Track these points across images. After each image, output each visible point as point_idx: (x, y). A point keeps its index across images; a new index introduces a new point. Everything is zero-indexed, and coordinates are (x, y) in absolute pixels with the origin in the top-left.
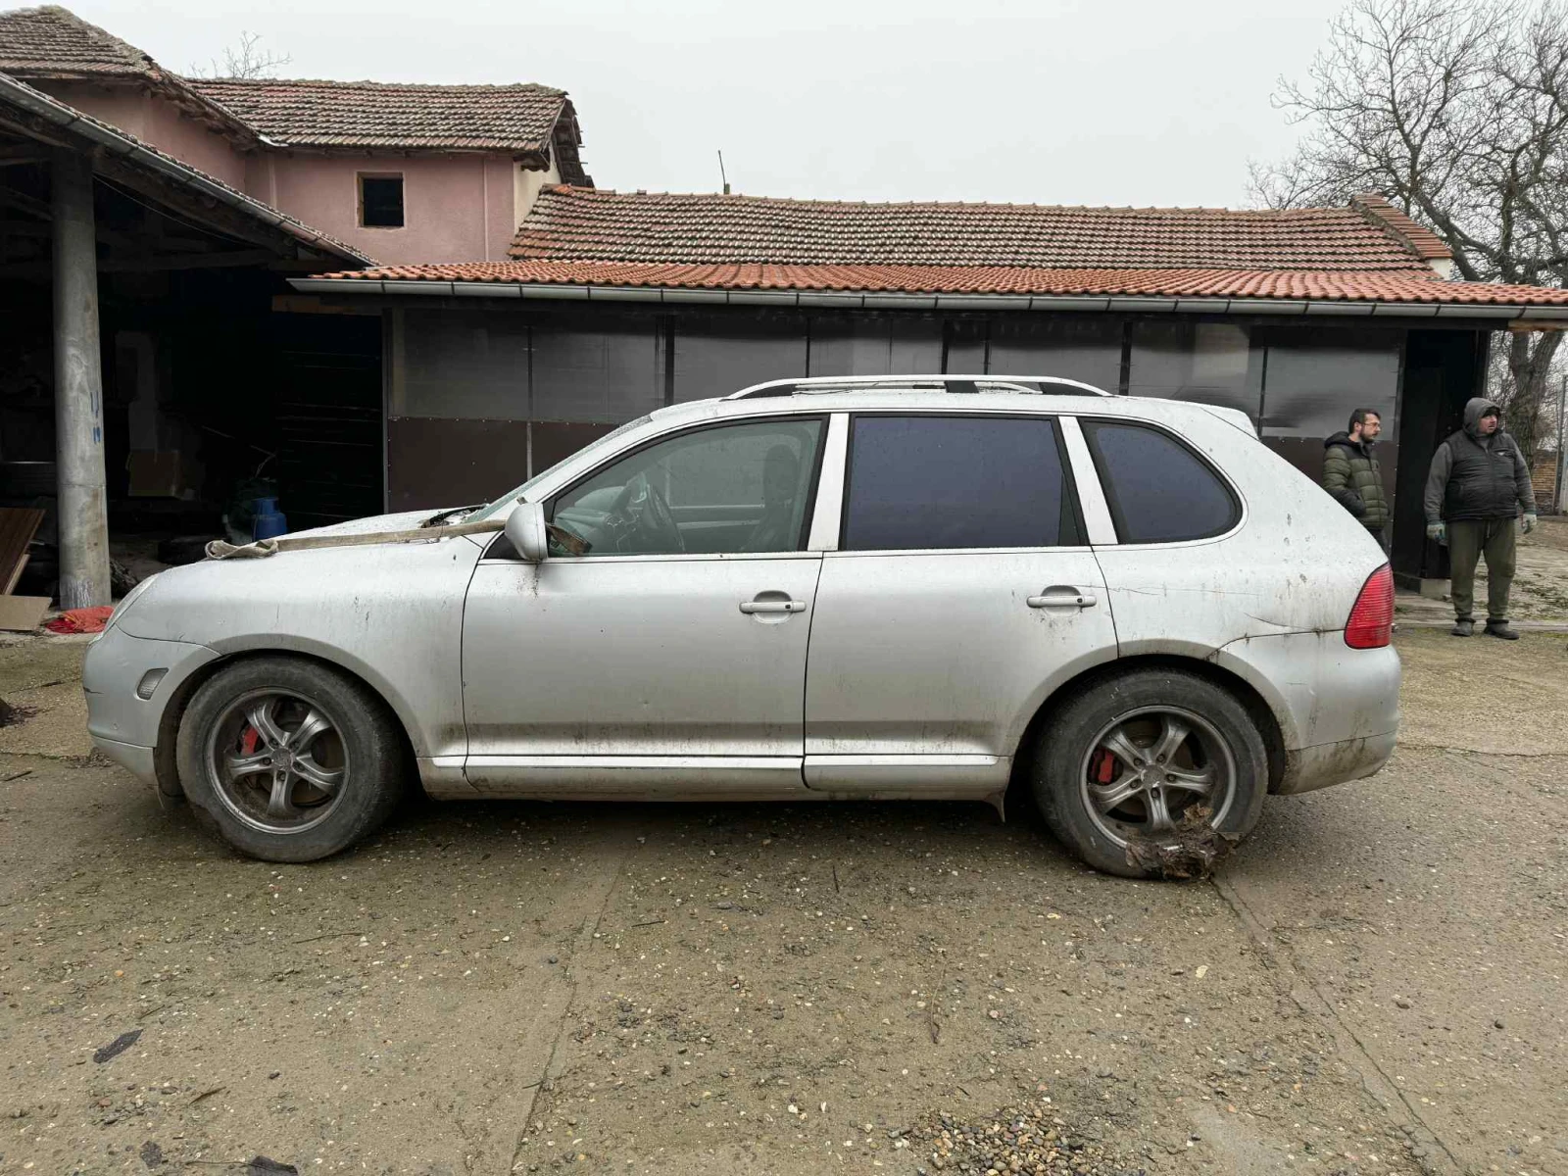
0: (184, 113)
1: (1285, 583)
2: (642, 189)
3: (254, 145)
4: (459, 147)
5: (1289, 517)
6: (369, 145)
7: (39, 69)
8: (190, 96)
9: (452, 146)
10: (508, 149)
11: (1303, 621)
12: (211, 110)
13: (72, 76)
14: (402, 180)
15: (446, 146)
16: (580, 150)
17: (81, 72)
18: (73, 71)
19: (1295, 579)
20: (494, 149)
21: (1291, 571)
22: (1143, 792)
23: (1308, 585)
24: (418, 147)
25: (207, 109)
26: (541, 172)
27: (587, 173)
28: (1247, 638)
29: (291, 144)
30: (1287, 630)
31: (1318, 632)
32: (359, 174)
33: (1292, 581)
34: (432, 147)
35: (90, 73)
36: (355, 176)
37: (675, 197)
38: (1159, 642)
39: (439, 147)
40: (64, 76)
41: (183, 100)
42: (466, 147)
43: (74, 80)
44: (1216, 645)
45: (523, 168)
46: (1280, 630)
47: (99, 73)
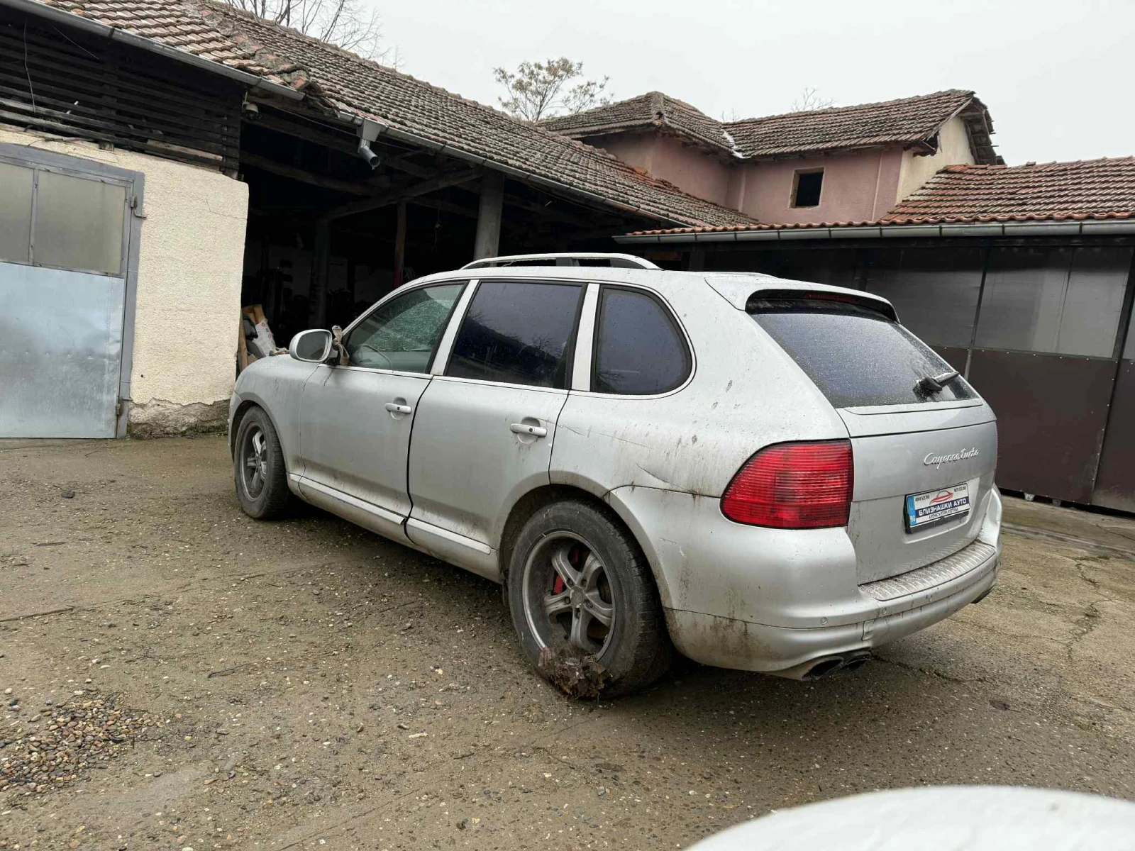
0: (685, 144)
1: (677, 441)
2: (1031, 161)
3: (733, 159)
4: (860, 145)
5: (730, 384)
6: (800, 151)
7: (606, 129)
8: (681, 132)
9: (855, 145)
10: (896, 142)
11: (683, 481)
12: (697, 140)
13: (620, 130)
14: (822, 173)
15: (851, 145)
16: (991, 137)
17: (623, 127)
18: (620, 127)
19: (687, 437)
20: (886, 142)
21: (686, 432)
22: (570, 608)
23: (696, 446)
24: (833, 148)
25: (694, 139)
26: (929, 156)
27: (998, 154)
28: (633, 486)
29: (754, 156)
30: (666, 486)
31: (694, 494)
32: (796, 171)
33: (683, 441)
34: (841, 147)
35: (628, 126)
36: (793, 173)
37: (1060, 165)
38: (573, 475)
39: (846, 146)
40: (617, 131)
41: (678, 136)
42: (865, 144)
43: (621, 132)
44: (609, 488)
45: (915, 155)
46: (662, 485)
47: (631, 126)
